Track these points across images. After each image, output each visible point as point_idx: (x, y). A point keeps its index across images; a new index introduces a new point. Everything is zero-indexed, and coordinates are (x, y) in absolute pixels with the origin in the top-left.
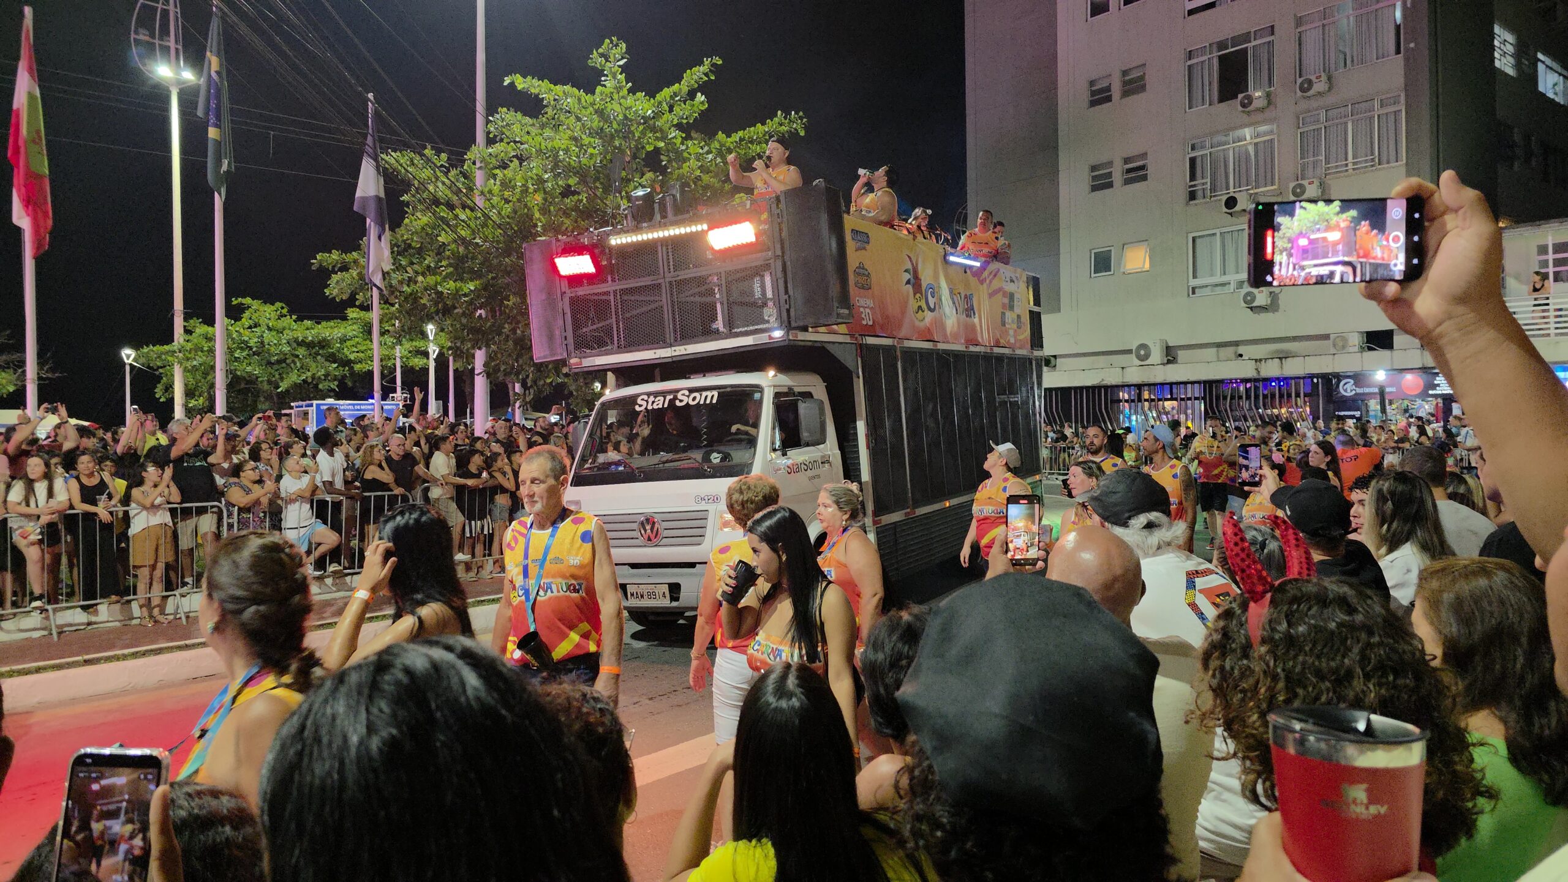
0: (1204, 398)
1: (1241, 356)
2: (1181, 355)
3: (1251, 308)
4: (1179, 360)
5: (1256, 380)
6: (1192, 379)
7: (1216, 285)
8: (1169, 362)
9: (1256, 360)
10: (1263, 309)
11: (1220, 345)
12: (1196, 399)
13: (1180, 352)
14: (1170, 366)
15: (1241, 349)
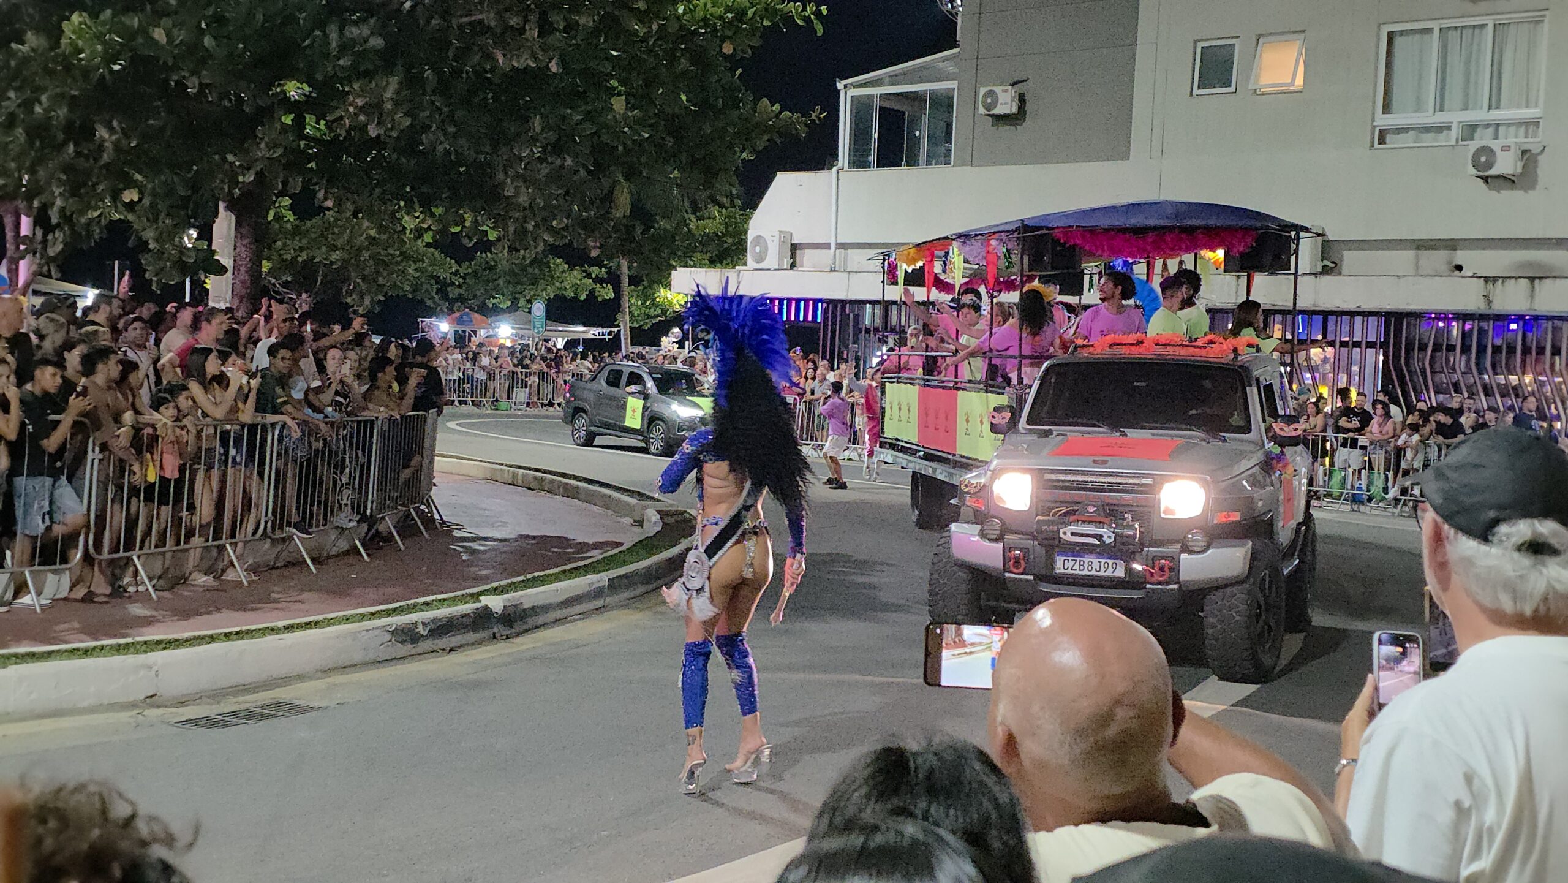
0: (1384, 345)
1: (1459, 268)
2: (1350, 258)
3: (1486, 179)
4: (1345, 270)
5: (1482, 317)
6: (1366, 306)
7: (1427, 129)
8: (1326, 271)
9: (1487, 279)
10: (1508, 181)
11: (1421, 245)
12: (1370, 345)
13: (1347, 254)
14: (1326, 279)
15: (1461, 256)
